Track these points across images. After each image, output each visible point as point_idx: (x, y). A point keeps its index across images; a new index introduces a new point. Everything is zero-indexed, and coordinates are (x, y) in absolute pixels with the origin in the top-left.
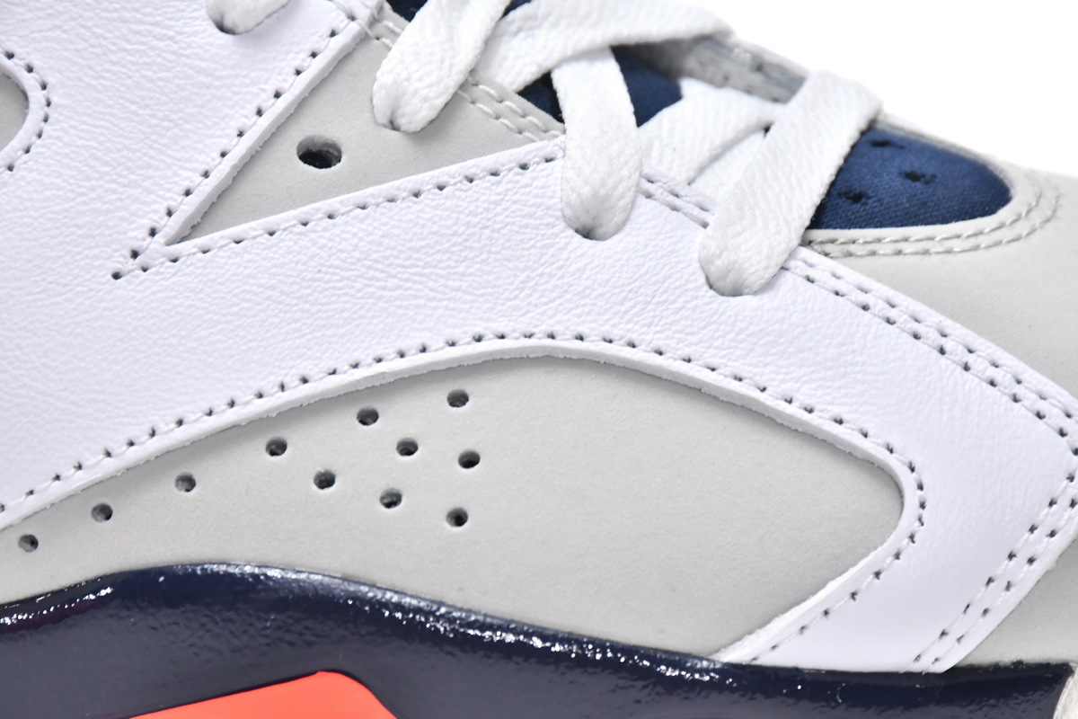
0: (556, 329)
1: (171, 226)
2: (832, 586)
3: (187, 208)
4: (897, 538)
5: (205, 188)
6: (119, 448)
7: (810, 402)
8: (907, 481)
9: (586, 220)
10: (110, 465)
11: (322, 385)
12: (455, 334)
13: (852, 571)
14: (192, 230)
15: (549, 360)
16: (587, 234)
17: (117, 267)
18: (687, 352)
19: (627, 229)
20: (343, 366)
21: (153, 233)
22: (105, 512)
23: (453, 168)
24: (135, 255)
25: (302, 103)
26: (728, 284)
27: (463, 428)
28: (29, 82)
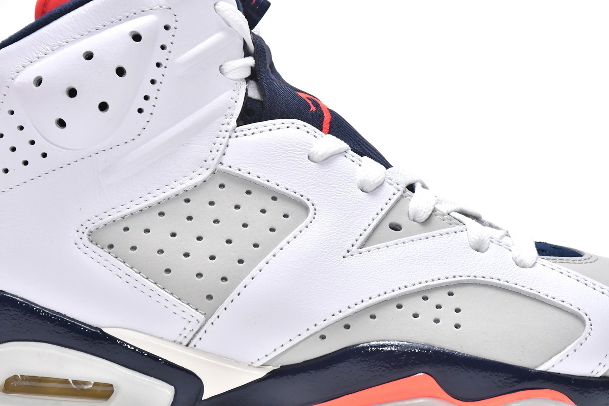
0: (476, 275)
1: (358, 243)
2: (568, 348)
3: (362, 239)
4: (585, 334)
5: (366, 234)
6: (352, 306)
7: (554, 296)
8: (586, 318)
9: (477, 247)
10: (350, 311)
11: (411, 288)
12: (448, 275)
13: (573, 344)
14: (363, 246)
15: (475, 284)
16: (477, 250)
17: (344, 255)
18: (516, 282)
19: (489, 250)
20: (416, 283)
21: (353, 246)
22: (347, 327)
23: (436, 232)
24: (348, 252)
25: (388, 213)
26: (522, 265)
27: (454, 302)
28: (309, 204)
